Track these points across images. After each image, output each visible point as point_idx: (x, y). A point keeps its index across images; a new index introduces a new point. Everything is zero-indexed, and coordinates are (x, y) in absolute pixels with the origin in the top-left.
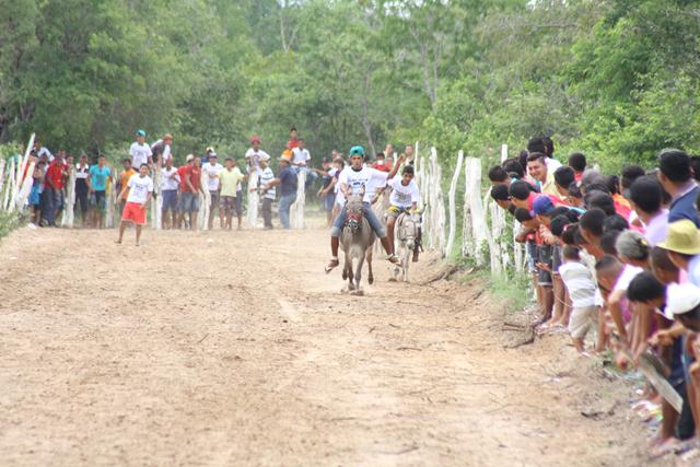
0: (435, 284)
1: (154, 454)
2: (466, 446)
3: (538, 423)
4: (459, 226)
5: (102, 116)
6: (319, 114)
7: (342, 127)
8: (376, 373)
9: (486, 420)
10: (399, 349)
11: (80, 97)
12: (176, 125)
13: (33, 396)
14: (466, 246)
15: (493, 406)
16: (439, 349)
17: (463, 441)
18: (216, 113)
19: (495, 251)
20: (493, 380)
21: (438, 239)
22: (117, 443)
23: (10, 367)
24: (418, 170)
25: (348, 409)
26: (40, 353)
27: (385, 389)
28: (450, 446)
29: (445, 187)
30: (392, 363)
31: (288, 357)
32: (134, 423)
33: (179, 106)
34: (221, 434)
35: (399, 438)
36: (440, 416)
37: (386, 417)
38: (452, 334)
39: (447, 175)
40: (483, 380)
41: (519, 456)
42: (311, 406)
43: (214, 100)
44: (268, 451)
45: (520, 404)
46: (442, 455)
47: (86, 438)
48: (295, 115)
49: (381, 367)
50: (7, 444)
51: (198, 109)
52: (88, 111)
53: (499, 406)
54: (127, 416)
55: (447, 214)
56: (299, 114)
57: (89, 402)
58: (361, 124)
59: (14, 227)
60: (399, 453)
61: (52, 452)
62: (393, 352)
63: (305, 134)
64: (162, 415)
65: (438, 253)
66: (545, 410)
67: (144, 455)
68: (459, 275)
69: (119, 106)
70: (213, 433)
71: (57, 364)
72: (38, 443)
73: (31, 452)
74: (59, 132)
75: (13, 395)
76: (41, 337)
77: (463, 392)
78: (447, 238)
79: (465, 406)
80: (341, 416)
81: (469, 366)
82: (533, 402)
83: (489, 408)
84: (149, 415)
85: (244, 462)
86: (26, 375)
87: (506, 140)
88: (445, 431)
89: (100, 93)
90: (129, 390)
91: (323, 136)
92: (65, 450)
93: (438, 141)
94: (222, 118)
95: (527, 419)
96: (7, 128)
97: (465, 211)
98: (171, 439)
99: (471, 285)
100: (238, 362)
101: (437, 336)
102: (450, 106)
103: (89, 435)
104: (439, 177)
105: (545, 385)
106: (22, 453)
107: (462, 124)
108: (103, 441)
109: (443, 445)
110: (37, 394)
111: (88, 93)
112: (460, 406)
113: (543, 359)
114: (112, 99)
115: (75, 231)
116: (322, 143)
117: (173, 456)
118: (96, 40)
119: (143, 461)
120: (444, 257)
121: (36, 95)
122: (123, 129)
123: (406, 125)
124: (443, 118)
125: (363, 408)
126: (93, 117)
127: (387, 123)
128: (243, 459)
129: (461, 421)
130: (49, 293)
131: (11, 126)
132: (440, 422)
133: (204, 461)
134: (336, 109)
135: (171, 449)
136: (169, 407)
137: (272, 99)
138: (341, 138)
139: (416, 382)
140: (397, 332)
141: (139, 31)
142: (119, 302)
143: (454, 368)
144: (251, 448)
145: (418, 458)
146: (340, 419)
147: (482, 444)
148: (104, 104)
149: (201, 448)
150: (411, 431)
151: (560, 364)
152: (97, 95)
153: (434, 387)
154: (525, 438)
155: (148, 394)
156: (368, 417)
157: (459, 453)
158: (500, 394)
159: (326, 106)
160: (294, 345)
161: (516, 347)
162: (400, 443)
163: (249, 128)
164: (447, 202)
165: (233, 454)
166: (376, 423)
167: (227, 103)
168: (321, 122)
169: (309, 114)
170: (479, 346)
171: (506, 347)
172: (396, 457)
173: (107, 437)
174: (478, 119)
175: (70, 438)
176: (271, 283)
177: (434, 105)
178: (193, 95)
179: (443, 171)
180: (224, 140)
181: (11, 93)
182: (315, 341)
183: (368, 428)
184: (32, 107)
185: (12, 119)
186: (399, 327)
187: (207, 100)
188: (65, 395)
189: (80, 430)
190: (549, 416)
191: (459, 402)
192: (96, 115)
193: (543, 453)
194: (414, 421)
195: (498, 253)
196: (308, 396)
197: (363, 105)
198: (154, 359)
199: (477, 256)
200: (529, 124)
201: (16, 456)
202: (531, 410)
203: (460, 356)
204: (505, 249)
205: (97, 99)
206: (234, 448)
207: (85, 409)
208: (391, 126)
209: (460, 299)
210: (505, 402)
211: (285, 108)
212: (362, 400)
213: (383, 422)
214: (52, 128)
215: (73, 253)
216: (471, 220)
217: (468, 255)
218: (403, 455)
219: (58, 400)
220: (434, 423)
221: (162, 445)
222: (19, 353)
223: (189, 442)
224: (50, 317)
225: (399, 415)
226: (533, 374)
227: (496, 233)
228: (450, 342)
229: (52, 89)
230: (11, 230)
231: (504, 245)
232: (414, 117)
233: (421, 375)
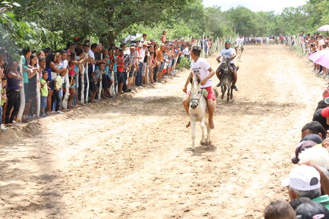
118: (248, 22)
141: (254, 20)
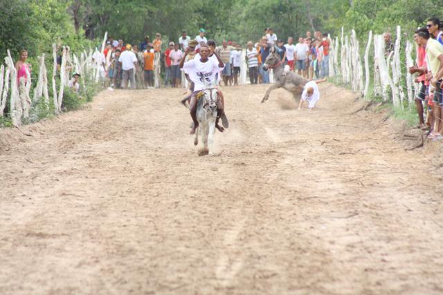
0: (359, 113)
1: (198, 224)
2: (388, 211)
3: (430, 196)
4: (372, 77)
5: (149, 20)
6: (281, 12)
7: (295, 20)
8: (328, 169)
9: (397, 195)
10: (341, 154)
11: (135, 9)
12: (194, 23)
13: (122, 192)
14: (377, 90)
15: (402, 186)
16: (365, 153)
17: (385, 208)
18: (218, 15)
19: (395, 91)
20: (401, 170)
21: (358, 86)
22: (175, 218)
23: (107, 175)
24: (344, 44)
25: (313, 192)
26: (124, 166)
27: (335, 179)
28: (378, 212)
29: (362, 53)
30: (337, 162)
31: (273, 161)
32: (184, 206)
33: (195, 12)
34: (238, 211)
35: (346, 208)
36: (370, 193)
37: (336, 196)
38: (372, 143)
39: (362, 46)
40: (394, 170)
41: (421, 216)
42: (290, 191)
43: (217, 7)
44: (267, 219)
45: (418, 184)
46: (373, 218)
47: (157, 216)
48: (266, 14)
49: (330, 166)
50: (110, 222)
51: (207, 13)
52: (141, 17)
53: (405, 186)
54: (180, 202)
55: (364, 70)
56: (268, 13)
57: (156, 195)
58: (307, 17)
59: (100, 90)
60: (346, 218)
61: (137, 225)
62: (337, 156)
63: (272, 25)
64: (201, 200)
65: (359, 94)
66: (434, 187)
67: (193, 225)
68: (373, 107)
69: (159, 13)
70: (232, 210)
71: (134, 172)
72: (128, 220)
73: (125, 226)
74: (124, 31)
75: (110, 192)
76: (123, 157)
77: (383, 178)
78: (364, 84)
79: (384, 187)
80: (310, 196)
81: (385, 163)
82: (426, 183)
83: (399, 188)
84: (193, 201)
85: (253, 226)
86: (116, 180)
87: (398, 22)
88: (373, 203)
89: (148, 6)
90: (179, 186)
91: (284, 26)
92: (144, 224)
93: (356, 25)
94: (222, 18)
95: (423, 193)
96: (93, 30)
97: (375, 67)
98: (208, 215)
99: (381, 113)
100: (243, 167)
101: (363, 145)
102: (362, 4)
103: (158, 214)
104: (358, 48)
105: (433, 172)
106: (119, 227)
107: (370, 14)
108: (166, 218)
109: (373, 211)
110: (125, 191)
111: (140, 7)
112: (381, 187)
113: (429, 157)
114: (154, 9)
115: (137, 91)
116: (284, 30)
117: (210, 225)
119: (192, 229)
120: (363, 96)
121: (109, 9)
122: (162, 27)
123: (334, 16)
124: (358, 11)
125: (322, 191)
126: (144, 21)
127: (323, 16)
128: (252, 225)
129: (383, 197)
130: (126, 129)
131: (95, 29)
132: (370, 197)
133: (228, 227)
134: (291, 9)
135: (208, 221)
136: (204, 195)
137: (252, 4)
138: (295, 26)
139: (353, 174)
140: (338, 144)
142: (168, 132)
143: (375, 164)
144: (257, 218)
145: (359, 220)
146: (309, 198)
147: (397, 210)
148: (150, 13)
149: (226, 220)
150: (353, 204)
151: (441, 159)
152: (146, 8)
153: (364, 176)
154: (422, 205)
155: (190, 188)
156: (325, 196)
157: (383, 216)
158: (405, 178)
159: (285, 7)
160: (276, 154)
161: (412, 149)
162: (347, 211)
163: (239, 23)
164: (363, 63)
165: (246, 222)
166: (331, 199)
167: (225, 9)
168: (283, 17)
169: (274, 13)
170: (390, 150)
171: (406, 150)
172: (346, 220)
173: (169, 215)
174: (380, 10)
175: (147, 217)
176: (258, 117)
177: (352, 4)
178: (204, 5)
179: (360, 44)
180: (224, 31)
181: (94, 8)
182: (289, 152)
183: (327, 203)
184: (106, 17)
185: (95, 25)
186: (339, 141)
187: (212, 7)
188: (141, 191)
189: (152, 212)
190: (437, 190)
191: (381, 184)
192: (146, 19)
193: (435, 213)
194: (354, 197)
195: (397, 92)
196: (288, 185)
197: (307, 5)
198: (192, 167)
199: (384, 95)
200: (412, 12)
201: (116, 228)
202: (425, 187)
203: (378, 157)
204: (402, 90)
205: (146, 10)
206: (246, 218)
207: (154, 199)
208: (326, 18)
209: (375, 122)
210: (409, 183)
211: (260, 9)
212: (321, 186)
213: (336, 199)
214: (120, 28)
215: (137, 104)
216: (379, 74)
217: (378, 94)
218: (350, 219)
219: (138, 194)
220: (367, 198)
221: (202, 219)
222: (111, 166)
223: (218, 216)
224: (127, 144)
225: (344, 194)
226: (425, 166)
227: (396, 80)
228: (372, 148)
229: (119, 5)
230: (98, 92)
231: (401, 87)
232: (340, 11)
233: (355, 170)
